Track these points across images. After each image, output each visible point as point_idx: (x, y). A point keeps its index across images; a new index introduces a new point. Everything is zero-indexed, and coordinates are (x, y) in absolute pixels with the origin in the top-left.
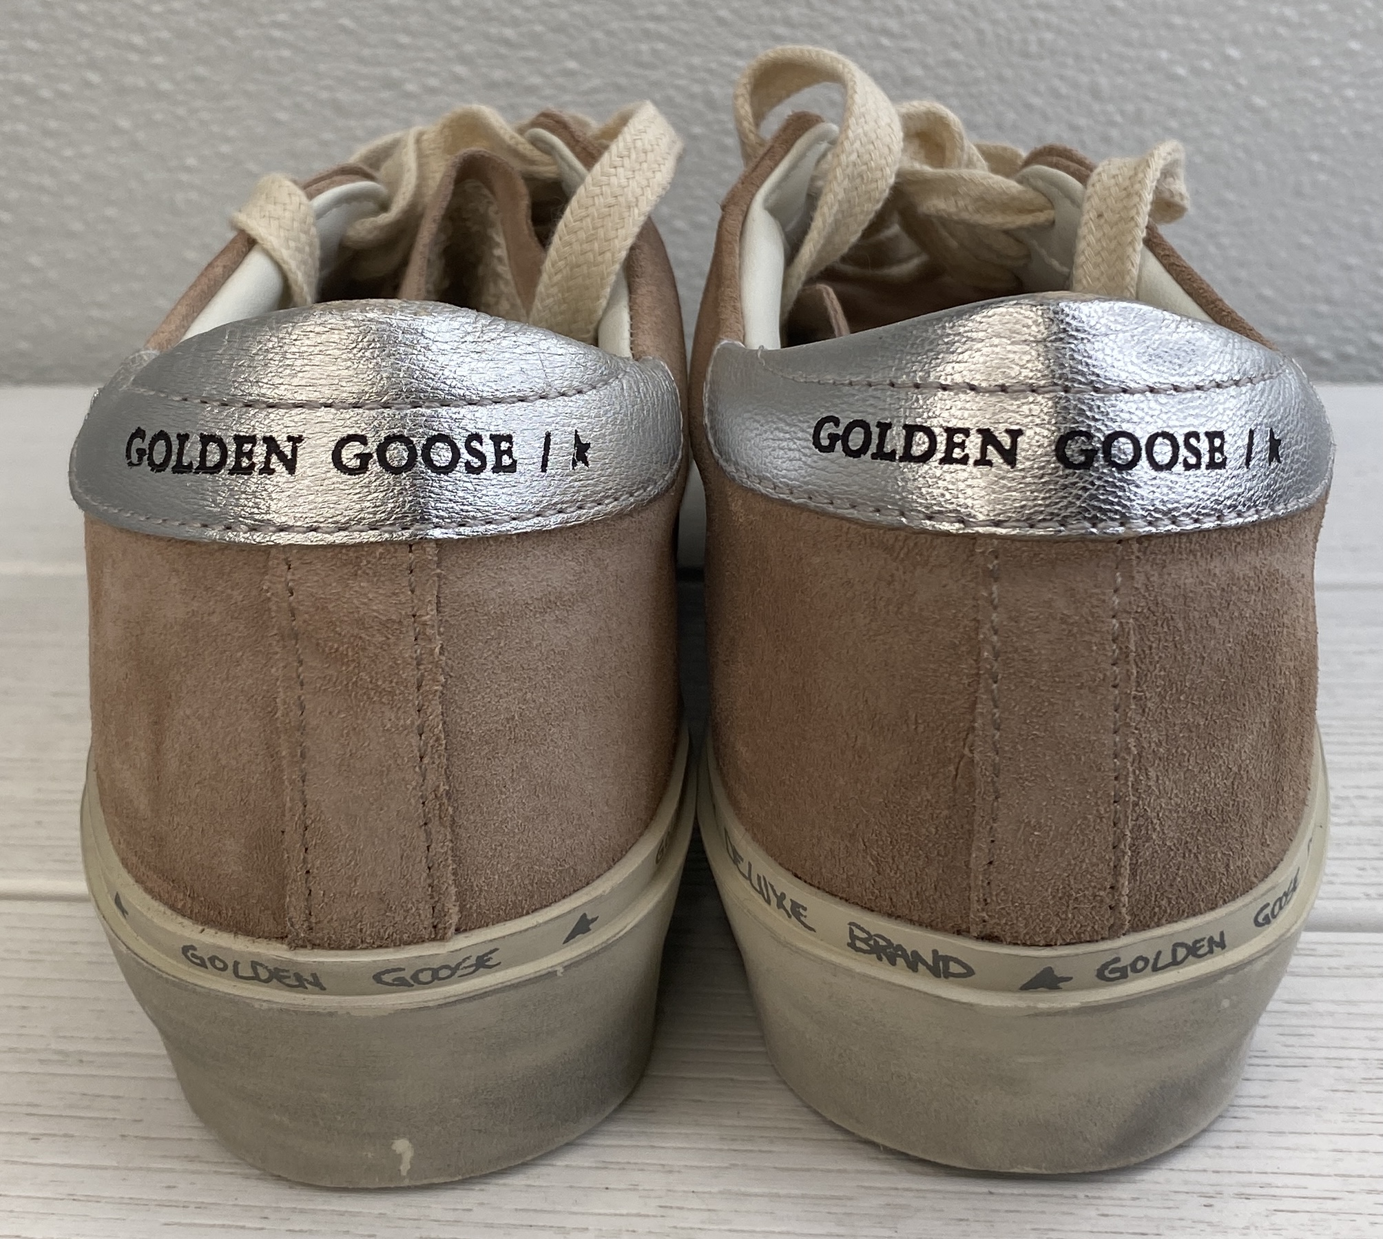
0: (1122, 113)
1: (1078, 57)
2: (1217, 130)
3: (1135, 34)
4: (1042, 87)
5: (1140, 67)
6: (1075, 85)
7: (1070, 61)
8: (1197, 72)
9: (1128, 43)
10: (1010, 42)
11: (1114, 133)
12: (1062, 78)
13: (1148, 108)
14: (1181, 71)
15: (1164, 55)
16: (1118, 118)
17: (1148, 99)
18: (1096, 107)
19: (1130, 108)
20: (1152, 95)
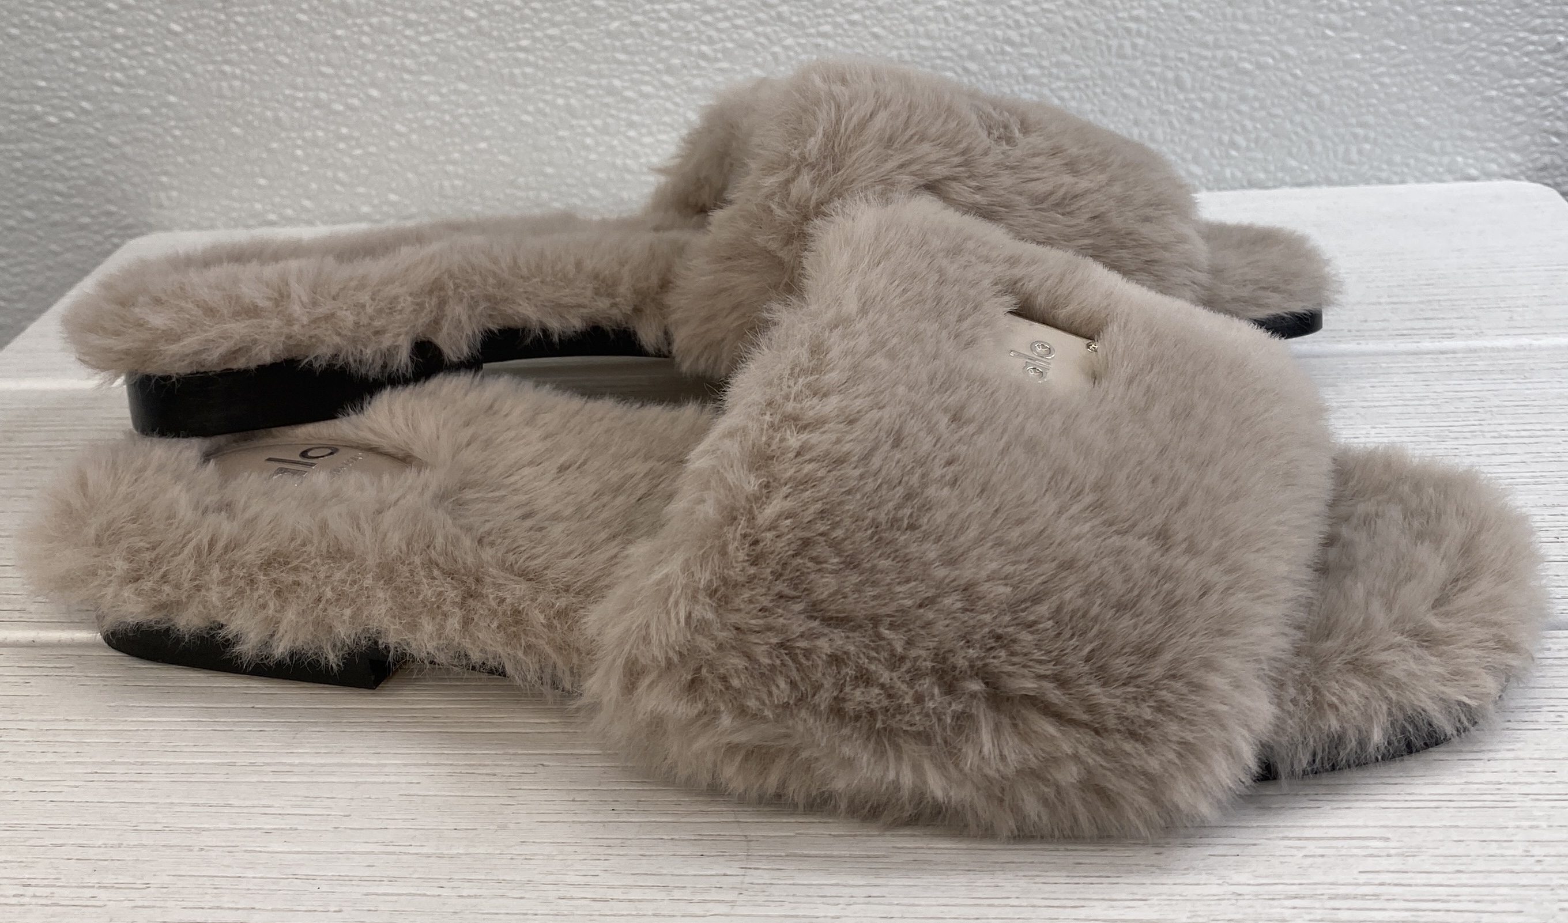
0: (1203, 100)
1: (1164, 57)
2: (1279, 112)
3: (1210, 38)
4: (1137, 82)
5: (1215, 64)
6: (1163, 79)
7: (1158, 61)
8: (1260, 66)
9: (1205, 45)
10: (1109, 48)
11: (1197, 116)
12: (1153, 74)
13: (1224, 96)
14: (1248, 66)
15: (1234, 53)
16: (1199, 105)
17: (1223, 89)
18: (1181, 97)
19: (1208, 96)
20: (1226, 85)
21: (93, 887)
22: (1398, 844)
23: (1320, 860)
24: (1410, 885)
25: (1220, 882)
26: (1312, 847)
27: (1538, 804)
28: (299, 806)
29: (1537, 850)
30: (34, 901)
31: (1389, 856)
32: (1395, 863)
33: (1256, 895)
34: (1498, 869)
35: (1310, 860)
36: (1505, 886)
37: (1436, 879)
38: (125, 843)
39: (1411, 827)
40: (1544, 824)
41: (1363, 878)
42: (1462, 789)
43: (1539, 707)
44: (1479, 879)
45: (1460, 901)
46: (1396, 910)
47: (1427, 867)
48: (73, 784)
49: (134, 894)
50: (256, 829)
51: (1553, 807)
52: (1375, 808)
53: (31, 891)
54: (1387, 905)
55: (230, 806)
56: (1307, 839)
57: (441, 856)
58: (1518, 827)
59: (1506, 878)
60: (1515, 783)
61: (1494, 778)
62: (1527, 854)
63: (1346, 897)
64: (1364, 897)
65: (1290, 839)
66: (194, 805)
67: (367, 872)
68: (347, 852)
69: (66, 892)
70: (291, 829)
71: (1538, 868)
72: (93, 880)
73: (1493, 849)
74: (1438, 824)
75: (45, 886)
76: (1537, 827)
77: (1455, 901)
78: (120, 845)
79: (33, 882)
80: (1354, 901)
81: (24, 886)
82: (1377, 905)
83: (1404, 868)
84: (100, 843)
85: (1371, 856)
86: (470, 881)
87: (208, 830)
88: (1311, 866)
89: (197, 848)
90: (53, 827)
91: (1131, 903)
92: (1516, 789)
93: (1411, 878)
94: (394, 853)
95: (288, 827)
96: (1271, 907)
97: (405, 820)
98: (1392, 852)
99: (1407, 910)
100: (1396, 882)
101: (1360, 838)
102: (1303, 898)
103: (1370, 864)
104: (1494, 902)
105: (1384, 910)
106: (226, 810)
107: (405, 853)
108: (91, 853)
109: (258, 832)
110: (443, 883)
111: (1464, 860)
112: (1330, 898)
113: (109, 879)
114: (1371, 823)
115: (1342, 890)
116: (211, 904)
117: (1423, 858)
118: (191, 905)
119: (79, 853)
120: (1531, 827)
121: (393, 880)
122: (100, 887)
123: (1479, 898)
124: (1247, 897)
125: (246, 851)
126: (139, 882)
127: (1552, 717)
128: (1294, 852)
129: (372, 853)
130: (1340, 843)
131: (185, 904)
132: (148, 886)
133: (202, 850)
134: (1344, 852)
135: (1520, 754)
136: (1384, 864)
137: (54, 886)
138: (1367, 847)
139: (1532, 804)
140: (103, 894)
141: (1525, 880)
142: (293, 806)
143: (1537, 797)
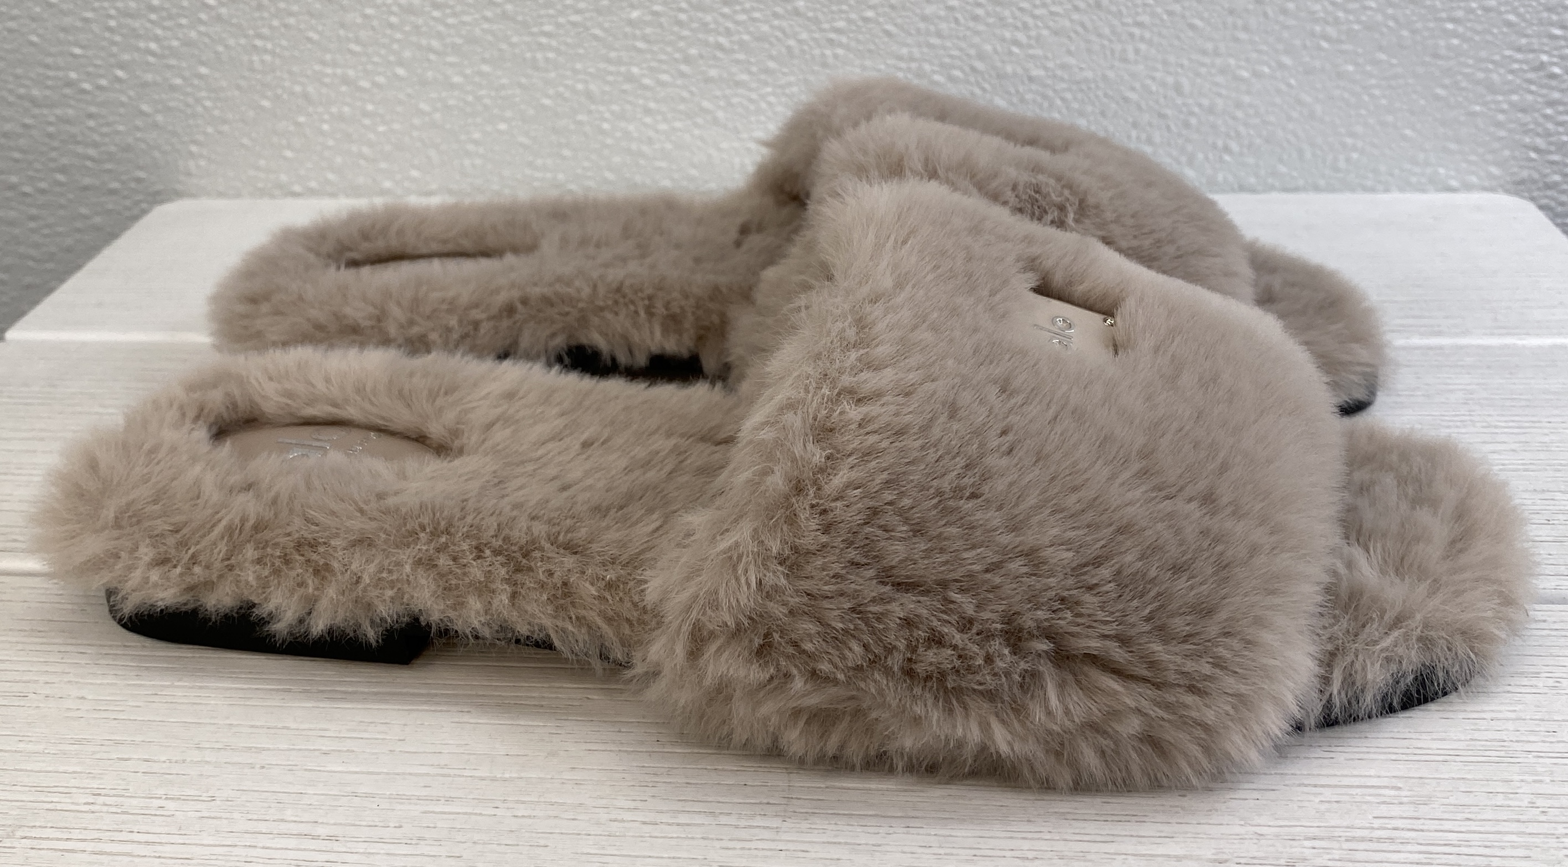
21: (161, 798)
22: (1409, 793)
23: (1335, 805)
24: (1422, 831)
25: (1242, 823)
26: (1328, 794)
27: (1541, 760)
28: (355, 731)
29: (1540, 802)
30: (105, 809)
31: (1401, 803)
32: (1408, 811)
33: (1277, 836)
34: (1505, 818)
35: (1327, 805)
36: (1512, 833)
37: (1447, 825)
38: (189, 759)
39: (1421, 778)
40: (1547, 779)
41: (1377, 823)
42: (1468, 746)
43: (1538, 673)
44: (1488, 827)
45: (1470, 846)
46: (1410, 852)
47: (1439, 815)
48: (134, 704)
49: (199, 806)
50: (314, 750)
51: (1555, 764)
52: (1387, 760)
53: (101, 800)
54: (1401, 847)
55: (288, 728)
56: (1322, 786)
57: (494, 779)
58: (1522, 781)
59: (1514, 827)
60: (1517, 741)
61: (1498, 736)
62: (1533, 805)
63: (1363, 839)
64: (1379, 840)
65: (1306, 786)
66: (252, 726)
67: (424, 792)
68: (404, 774)
69: (134, 802)
70: (348, 751)
71: (1543, 818)
72: (160, 792)
73: (1500, 800)
74: (1447, 776)
75: (114, 796)
76: (1541, 781)
77: (1466, 846)
78: (184, 761)
79: (103, 792)
80: (1370, 844)
81: (94, 795)
82: (1392, 848)
83: (1416, 815)
84: (163, 759)
85: (1384, 803)
86: (523, 802)
87: (269, 749)
88: (1328, 811)
89: (259, 766)
90: (117, 743)
91: (1159, 840)
92: (1518, 747)
93: (1423, 824)
94: (449, 776)
95: (345, 749)
96: (1291, 847)
97: (458, 745)
98: (1405, 800)
99: (1420, 853)
100: (1409, 827)
101: (1373, 787)
102: (1322, 839)
103: (1383, 811)
104: (1503, 848)
105: (1399, 852)
106: (285, 731)
107: (459, 776)
108: (156, 767)
109: (317, 753)
110: (498, 804)
111: (1473, 809)
112: (1347, 840)
113: (175, 792)
114: (1383, 774)
115: (1359, 833)
116: (276, 818)
117: (1434, 806)
118: (255, 817)
119: (144, 767)
120: (1535, 781)
121: (449, 800)
122: (166, 799)
123: (1488, 844)
124: (1269, 837)
125: (306, 770)
126: (205, 794)
127: (1551, 682)
128: (1312, 798)
129: (428, 775)
130: (1354, 791)
131: (250, 817)
132: (213, 799)
133: (263, 767)
134: (1358, 799)
135: (1523, 715)
136: (1396, 811)
137: (123, 796)
138: (1380, 795)
139: (1535, 760)
140: (171, 805)
141: (1532, 828)
142: (349, 730)
143: (1539, 754)
